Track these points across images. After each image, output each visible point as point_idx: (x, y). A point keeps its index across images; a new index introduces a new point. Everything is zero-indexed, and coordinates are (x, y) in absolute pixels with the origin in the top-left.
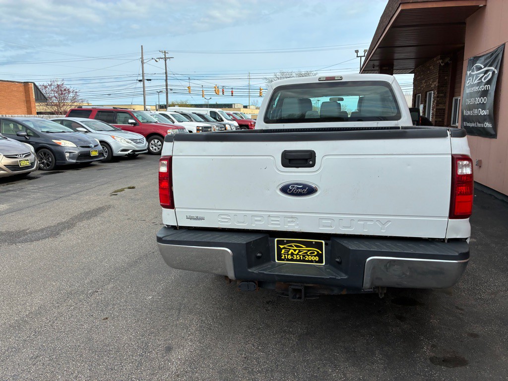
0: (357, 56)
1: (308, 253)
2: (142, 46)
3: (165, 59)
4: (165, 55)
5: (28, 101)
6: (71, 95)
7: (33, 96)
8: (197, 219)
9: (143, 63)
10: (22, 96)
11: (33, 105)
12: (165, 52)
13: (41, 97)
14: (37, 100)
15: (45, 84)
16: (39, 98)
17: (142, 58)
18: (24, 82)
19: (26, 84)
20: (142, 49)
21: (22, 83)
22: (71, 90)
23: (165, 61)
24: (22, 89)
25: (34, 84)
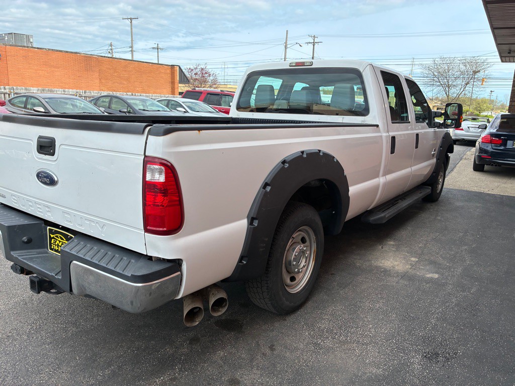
2: (287, 31)
3: (314, 44)
4: (314, 40)
5: (173, 83)
6: (211, 78)
7: (177, 78)
9: (286, 47)
10: (168, 77)
11: (176, 86)
12: (314, 37)
13: (184, 79)
14: (181, 82)
15: (192, 67)
16: (183, 80)
17: (286, 43)
18: (172, 65)
19: (173, 66)
20: (287, 34)
21: (169, 65)
22: (211, 73)
23: (314, 45)
24: (169, 71)
25: (180, 67)
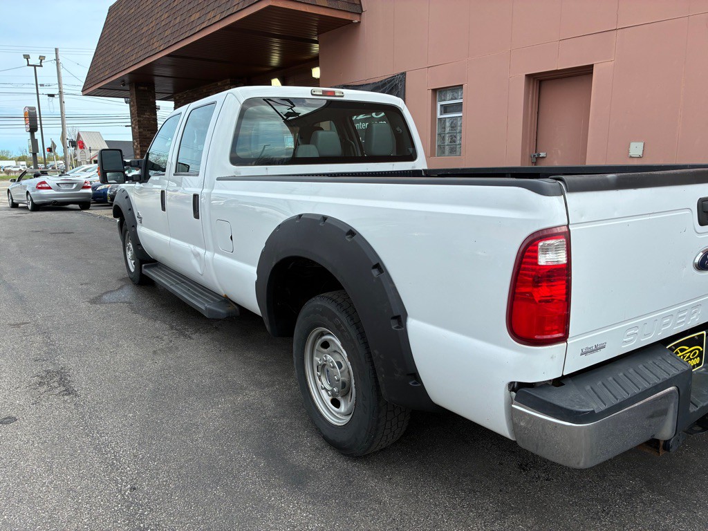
0: (28, 65)
1: (691, 357)
8: (597, 349)
